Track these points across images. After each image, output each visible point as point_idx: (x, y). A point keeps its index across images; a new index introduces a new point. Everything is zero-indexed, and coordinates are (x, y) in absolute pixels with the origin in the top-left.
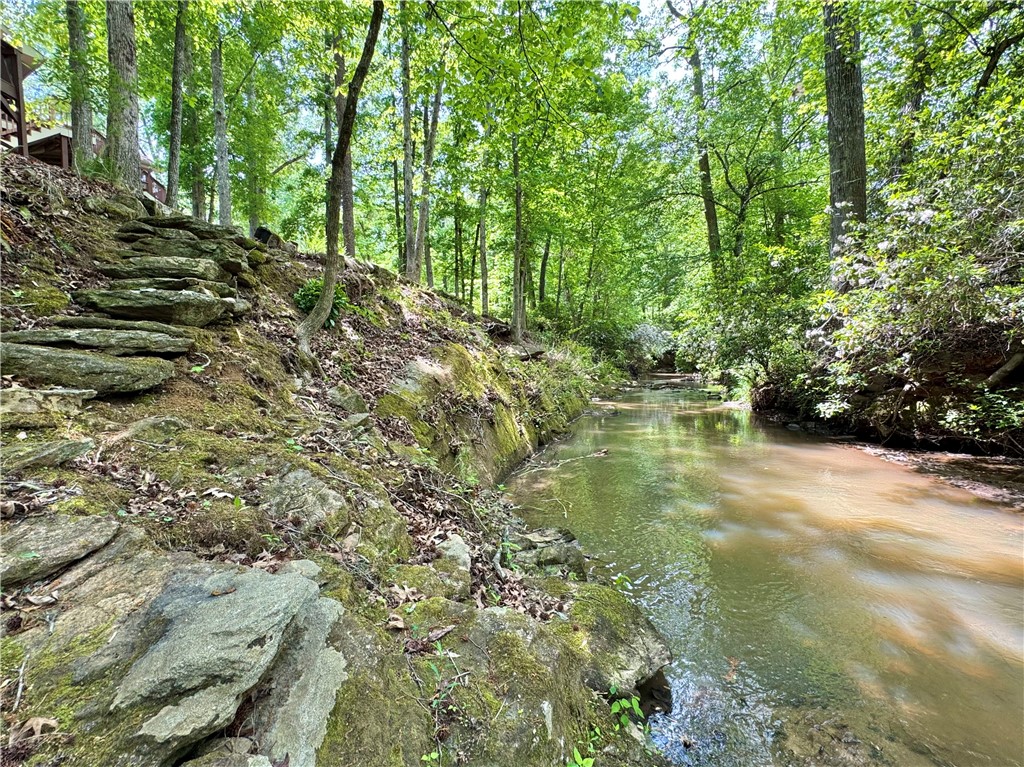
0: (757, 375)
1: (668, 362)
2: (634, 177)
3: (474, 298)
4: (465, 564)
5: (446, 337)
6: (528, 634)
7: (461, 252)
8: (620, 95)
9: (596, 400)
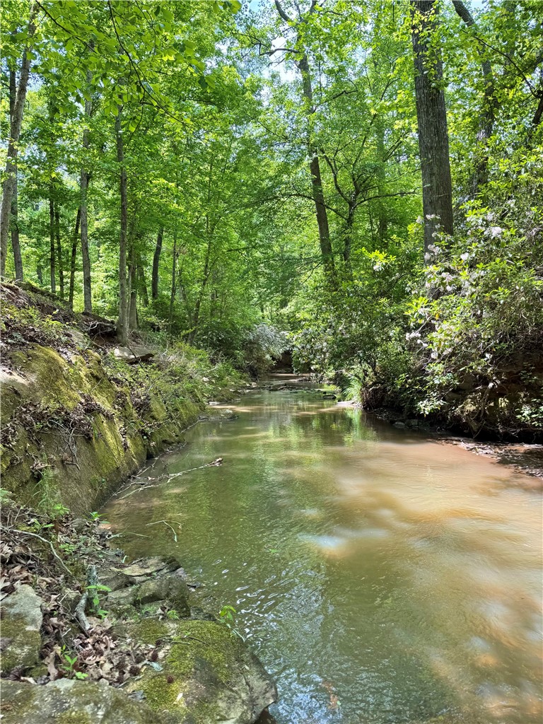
0: (366, 375)
1: (285, 362)
2: (248, 173)
3: (75, 293)
4: (34, 621)
5: (32, 339)
6: (99, 708)
7: (58, 239)
8: (232, 88)
9: (214, 405)
